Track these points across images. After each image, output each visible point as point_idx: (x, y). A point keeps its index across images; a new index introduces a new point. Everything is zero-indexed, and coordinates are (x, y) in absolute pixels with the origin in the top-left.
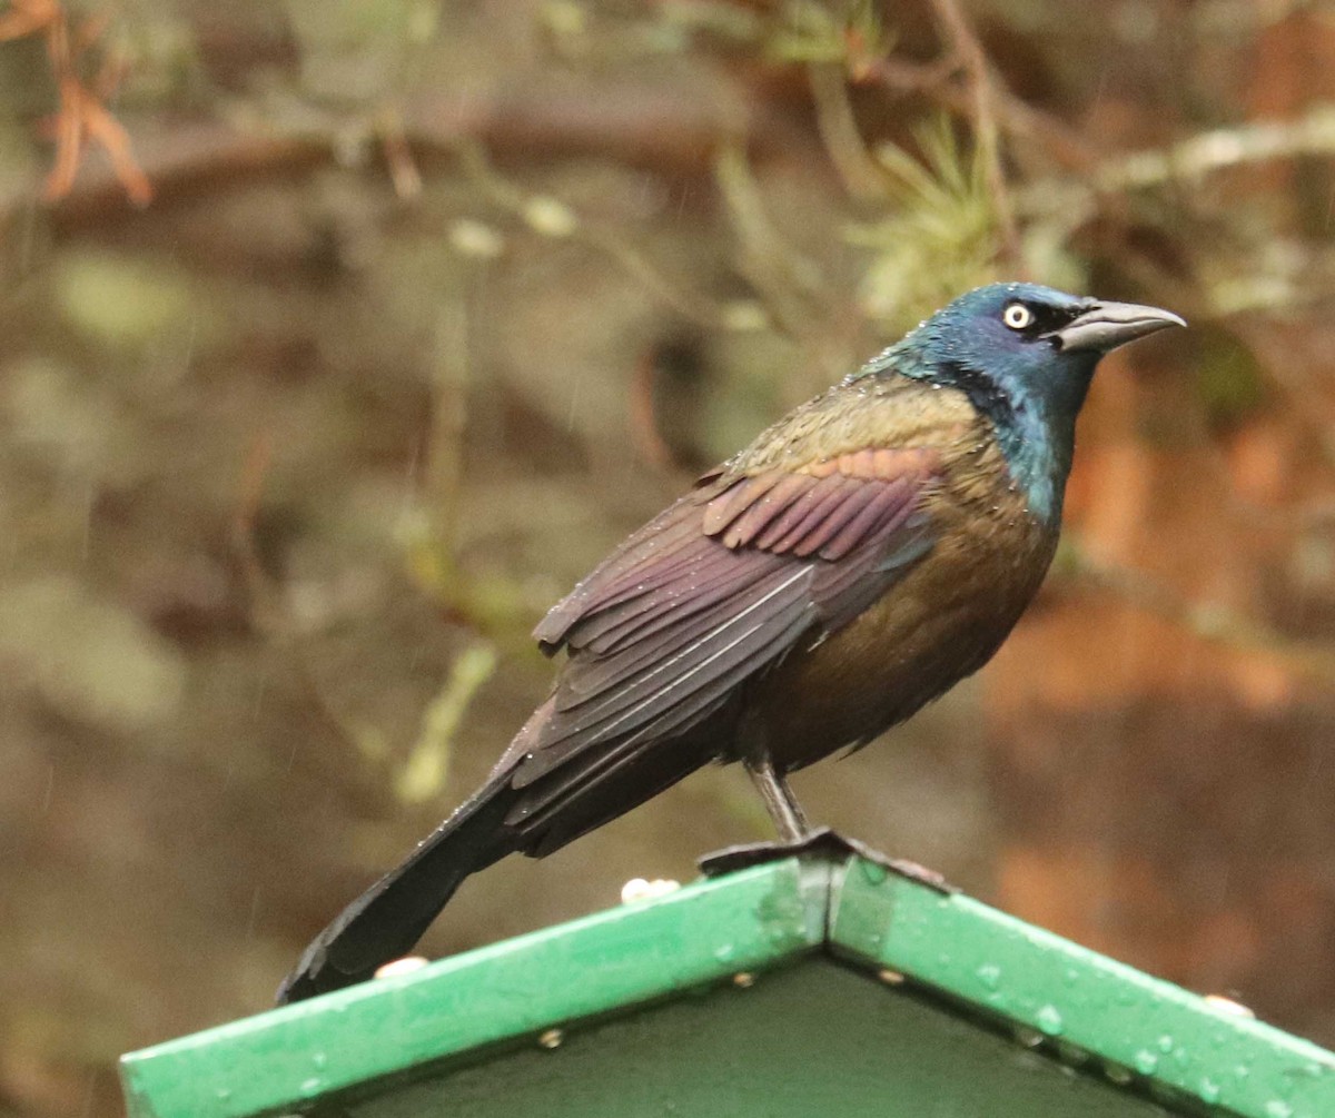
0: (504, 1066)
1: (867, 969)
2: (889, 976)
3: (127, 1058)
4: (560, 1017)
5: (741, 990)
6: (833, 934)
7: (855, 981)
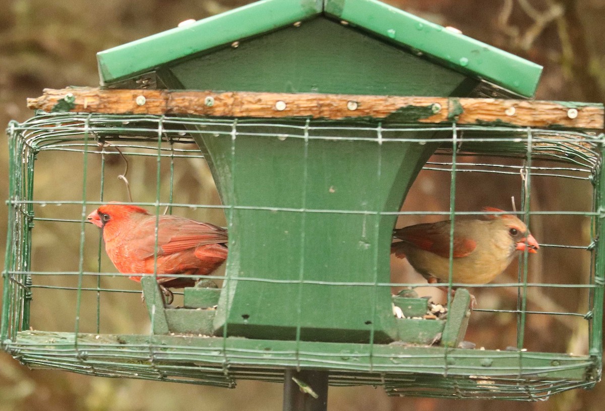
0: (220, 54)
1: (337, 20)
2: (343, 22)
3: (98, 53)
4: (239, 37)
5: (296, 28)
6: (325, 9)
7: (333, 24)
